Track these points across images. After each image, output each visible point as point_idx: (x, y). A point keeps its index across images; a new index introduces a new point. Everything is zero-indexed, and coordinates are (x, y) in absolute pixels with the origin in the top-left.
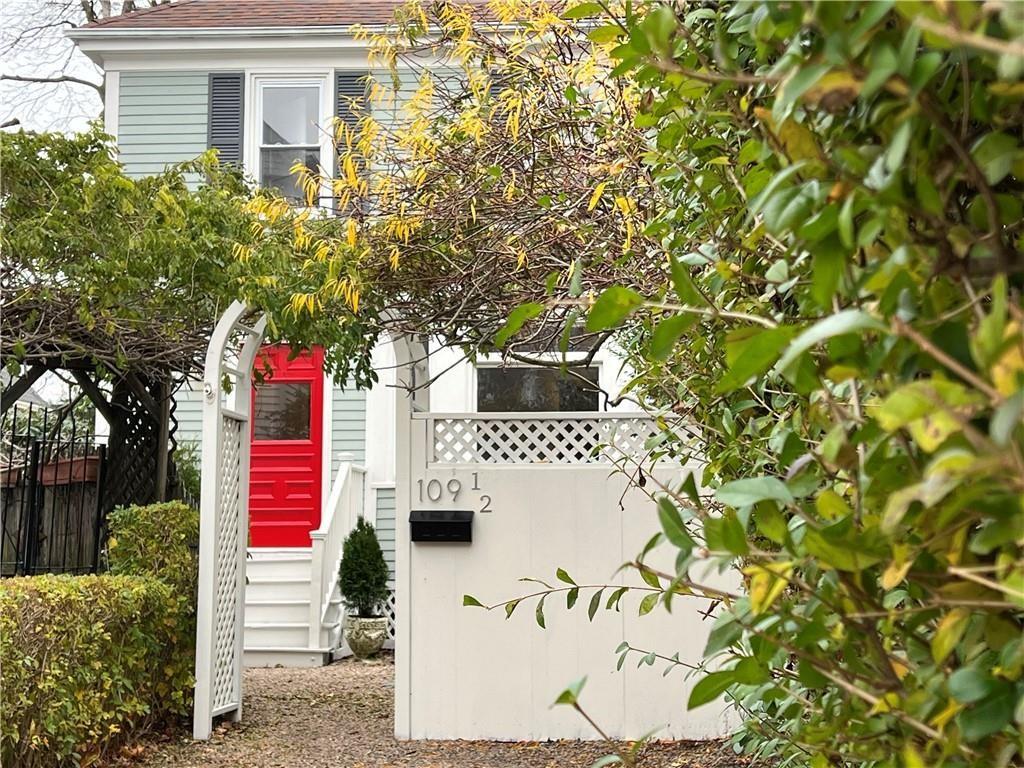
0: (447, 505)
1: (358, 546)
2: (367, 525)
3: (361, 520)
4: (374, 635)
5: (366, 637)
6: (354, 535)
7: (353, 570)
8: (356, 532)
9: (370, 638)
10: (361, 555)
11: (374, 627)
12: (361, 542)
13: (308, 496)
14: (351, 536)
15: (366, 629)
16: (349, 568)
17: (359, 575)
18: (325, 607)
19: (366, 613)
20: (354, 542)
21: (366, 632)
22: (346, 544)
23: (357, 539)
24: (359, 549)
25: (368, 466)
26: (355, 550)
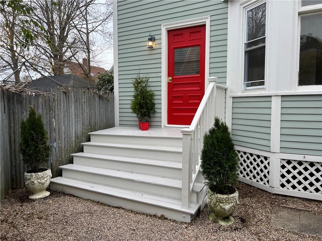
1: (214, 140)
3: (217, 121)
4: (227, 207)
5: (221, 207)
6: (212, 132)
7: (211, 158)
8: (213, 130)
9: (224, 209)
10: (217, 148)
11: (227, 201)
12: (217, 138)
14: (210, 132)
15: (221, 203)
16: (207, 156)
17: (215, 163)
20: (212, 137)
21: (221, 205)
22: (206, 138)
23: (215, 136)
24: (216, 143)
25: (228, 85)
26: (213, 144)
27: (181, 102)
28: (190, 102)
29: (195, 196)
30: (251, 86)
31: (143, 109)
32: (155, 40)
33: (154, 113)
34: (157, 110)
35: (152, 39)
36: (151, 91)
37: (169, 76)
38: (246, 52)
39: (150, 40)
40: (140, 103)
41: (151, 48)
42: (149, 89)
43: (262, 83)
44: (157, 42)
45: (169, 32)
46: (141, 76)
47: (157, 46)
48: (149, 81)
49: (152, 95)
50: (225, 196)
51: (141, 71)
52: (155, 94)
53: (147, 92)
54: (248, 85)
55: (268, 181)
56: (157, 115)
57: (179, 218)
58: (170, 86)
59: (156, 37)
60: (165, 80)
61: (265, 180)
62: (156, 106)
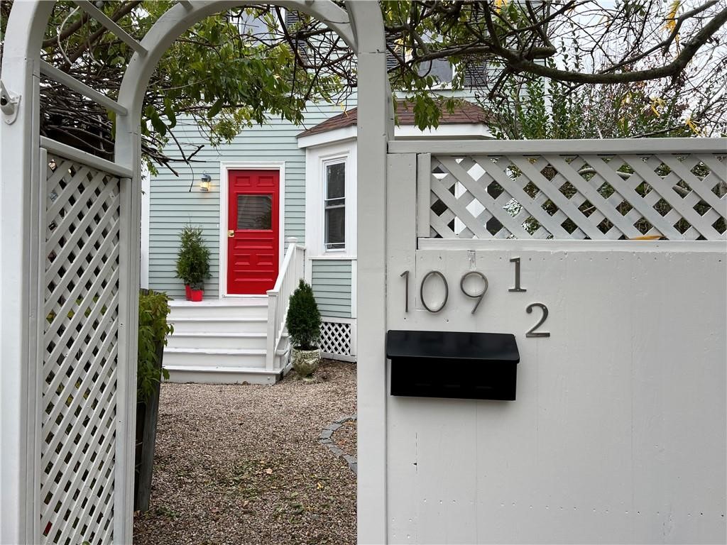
0: (459, 321)
1: (300, 301)
2: (306, 285)
3: (302, 282)
4: (311, 362)
5: (305, 363)
6: (297, 293)
7: (297, 317)
8: (298, 291)
9: (308, 364)
10: (303, 307)
11: (311, 357)
12: (302, 298)
13: (270, 264)
14: (295, 293)
15: (306, 358)
16: (293, 316)
17: (301, 321)
18: (278, 341)
19: (305, 347)
20: (297, 298)
21: (305, 360)
22: (292, 299)
23: (300, 296)
24: (301, 303)
25: (307, 246)
26: (298, 303)
27: (247, 264)
28: (260, 264)
29: (278, 360)
30: (332, 248)
31: (196, 272)
32: (210, 180)
33: (209, 278)
34: (214, 275)
35: (207, 179)
36: (204, 248)
37: (230, 228)
38: (326, 210)
39: (205, 180)
40: (192, 264)
41: (205, 191)
42: (202, 245)
43: (343, 246)
44: (213, 183)
45: (231, 172)
46: (193, 226)
47: (213, 189)
48: (202, 234)
49: (207, 254)
50: (310, 352)
51: (193, 220)
52: (212, 252)
53: (200, 249)
54: (329, 247)
55: (349, 351)
56: (213, 281)
57: (263, 381)
58: (232, 242)
59: (212, 177)
60: (224, 233)
61: (347, 350)
62: (211, 269)
